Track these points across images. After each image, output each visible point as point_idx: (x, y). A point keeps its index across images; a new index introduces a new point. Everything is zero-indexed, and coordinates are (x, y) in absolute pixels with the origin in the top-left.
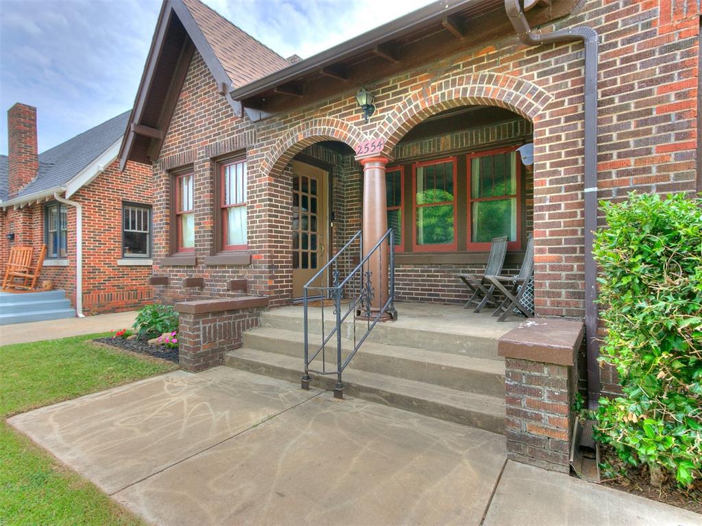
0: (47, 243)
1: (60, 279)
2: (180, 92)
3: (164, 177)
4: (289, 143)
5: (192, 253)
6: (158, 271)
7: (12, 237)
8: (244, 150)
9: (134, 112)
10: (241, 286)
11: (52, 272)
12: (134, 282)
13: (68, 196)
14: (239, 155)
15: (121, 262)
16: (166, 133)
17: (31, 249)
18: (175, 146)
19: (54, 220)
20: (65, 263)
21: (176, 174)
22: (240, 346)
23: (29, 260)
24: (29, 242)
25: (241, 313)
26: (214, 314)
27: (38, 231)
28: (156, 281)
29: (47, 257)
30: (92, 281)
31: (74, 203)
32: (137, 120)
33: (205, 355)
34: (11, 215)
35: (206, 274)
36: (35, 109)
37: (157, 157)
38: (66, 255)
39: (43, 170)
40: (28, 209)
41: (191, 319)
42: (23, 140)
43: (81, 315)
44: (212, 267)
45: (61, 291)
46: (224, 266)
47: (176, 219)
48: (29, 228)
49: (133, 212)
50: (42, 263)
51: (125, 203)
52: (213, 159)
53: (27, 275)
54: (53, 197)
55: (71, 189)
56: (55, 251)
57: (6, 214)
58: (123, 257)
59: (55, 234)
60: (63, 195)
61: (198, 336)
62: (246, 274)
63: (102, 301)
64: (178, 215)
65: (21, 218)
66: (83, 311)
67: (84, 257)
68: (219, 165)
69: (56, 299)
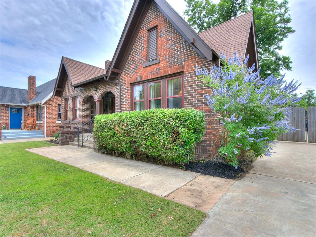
0: (38, 116)
1: (40, 127)
3: (63, 100)
4: (85, 96)
6: (62, 125)
7: (28, 115)
8: (78, 96)
9: (57, 78)
10: (77, 128)
11: (38, 125)
13: (42, 104)
15: (57, 122)
16: (64, 90)
17: (33, 118)
18: (66, 93)
19: (39, 110)
20: (42, 122)
21: (66, 100)
22: (73, 141)
23: (33, 121)
24: (33, 116)
25: (74, 134)
26: (66, 133)
27: (35, 113)
28: (60, 127)
29: (38, 120)
30: (49, 127)
31: (44, 106)
32: (56, 87)
35: (71, 125)
36: (35, 77)
37: (62, 95)
38: (42, 120)
39: (37, 94)
40: (33, 107)
41: (61, 134)
42: (32, 86)
43: (46, 137)
44: (72, 123)
45: (41, 130)
46: (74, 123)
48: (33, 112)
50: (36, 122)
52: (73, 97)
53: (32, 126)
54: (38, 104)
55: (43, 102)
56: (40, 119)
57: (27, 107)
58: (58, 120)
59: (40, 114)
60: (41, 104)
61: (62, 138)
63: (52, 133)
64: (67, 110)
65: (31, 109)
66: (46, 136)
67: (47, 121)
68: (74, 98)
69: (39, 132)
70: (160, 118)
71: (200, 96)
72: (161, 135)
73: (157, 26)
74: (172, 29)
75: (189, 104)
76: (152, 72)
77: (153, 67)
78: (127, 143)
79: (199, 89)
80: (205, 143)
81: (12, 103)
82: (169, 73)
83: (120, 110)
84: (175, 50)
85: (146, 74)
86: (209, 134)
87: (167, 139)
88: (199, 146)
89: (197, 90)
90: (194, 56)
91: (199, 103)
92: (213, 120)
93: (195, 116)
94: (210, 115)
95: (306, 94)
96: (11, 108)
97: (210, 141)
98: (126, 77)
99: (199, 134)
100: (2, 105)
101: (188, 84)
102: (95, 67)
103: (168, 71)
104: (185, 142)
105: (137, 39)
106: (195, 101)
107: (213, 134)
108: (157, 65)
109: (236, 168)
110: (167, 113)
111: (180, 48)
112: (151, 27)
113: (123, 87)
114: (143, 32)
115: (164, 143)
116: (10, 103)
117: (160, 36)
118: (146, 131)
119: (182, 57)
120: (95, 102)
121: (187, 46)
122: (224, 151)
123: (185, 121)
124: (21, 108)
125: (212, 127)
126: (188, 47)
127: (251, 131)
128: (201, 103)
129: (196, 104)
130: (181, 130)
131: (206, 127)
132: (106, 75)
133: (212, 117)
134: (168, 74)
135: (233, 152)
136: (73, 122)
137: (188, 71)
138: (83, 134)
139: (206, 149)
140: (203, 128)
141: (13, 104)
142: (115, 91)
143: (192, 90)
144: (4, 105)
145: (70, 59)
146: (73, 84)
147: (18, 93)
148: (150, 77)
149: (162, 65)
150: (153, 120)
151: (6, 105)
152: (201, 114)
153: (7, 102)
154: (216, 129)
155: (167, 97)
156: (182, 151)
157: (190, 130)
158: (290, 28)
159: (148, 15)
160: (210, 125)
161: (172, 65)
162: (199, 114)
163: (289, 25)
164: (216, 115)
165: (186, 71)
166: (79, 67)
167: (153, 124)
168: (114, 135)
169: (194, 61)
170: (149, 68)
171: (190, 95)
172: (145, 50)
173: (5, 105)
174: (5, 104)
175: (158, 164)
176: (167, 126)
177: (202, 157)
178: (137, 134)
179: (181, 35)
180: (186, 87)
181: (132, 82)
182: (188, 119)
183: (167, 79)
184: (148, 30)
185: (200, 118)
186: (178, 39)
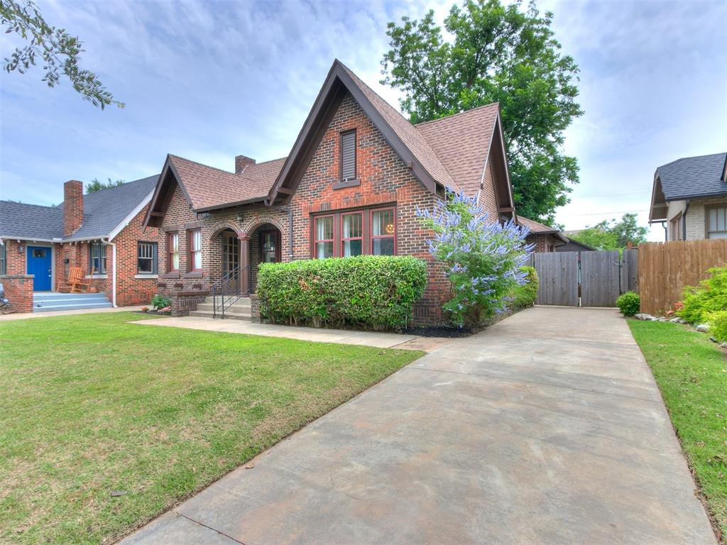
0: (91, 265)
1: (102, 286)
2: (172, 196)
3: (164, 235)
4: (217, 228)
5: (178, 272)
6: (160, 281)
7: (68, 261)
8: (200, 227)
10: (199, 286)
11: (94, 282)
12: (144, 288)
13: (110, 240)
14: (198, 229)
15: (137, 277)
16: (165, 214)
17: (81, 268)
18: (170, 221)
20: (106, 277)
21: (170, 234)
22: (196, 310)
26: (185, 296)
27: (85, 258)
29: (91, 272)
30: (121, 287)
31: (111, 244)
32: (151, 210)
33: (181, 311)
34: (66, 248)
35: (184, 282)
37: (161, 225)
38: (105, 272)
39: (86, 219)
40: (80, 245)
41: (176, 297)
43: (115, 306)
44: (186, 278)
45: (102, 293)
46: (192, 278)
47: (170, 256)
48: (79, 256)
49: (144, 247)
51: (139, 242)
52: (187, 230)
54: (99, 239)
55: (112, 236)
56: (96, 270)
57: (63, 246)
58: (138, 274)
60: (107, 239)
61: (179, 304)
62: (201, 282)
63: (126, 299)
64: (171, 254)
65: (74, 250)
66: (117, 304)
67: (117, 274)
68: (190, 232)
69: (100, 297)
70: (371, 268)
71: (420, 239)
72: (372, 289)
73: (355, 129)
74: (380, 138)
75: (405, 249)
76: (348, 198)
77: (350, 190)
78: (319, 304)
79: (418, 229)
80: (428, 303)
81: (33, 236)
82: (376, 202)
83: (291, 256)
84: (384, 170)
85: (337, 200)
86: (433, 290)
87: (380, 294)
88: (419, 306)
89: (416, 229)
90: (411, 182)
91: (418, 248)
92: (437, 270)
93: (414, 266)
94: (433, 264)
95: (623, 221)
96: (28, 247)
97: (433, 300)
98: (303, 202)
99: (419, 288)
100: (11, 240)
101: (402, 221)
102: (223, 171)
103: (374, 199)
104: (402, 297)
105: (321, 143)
106: (414, 245)
107: (437, 290)
108: (356, 189)
109: (461, 326)
110: (380, 262)
111: (391, 168)
112: (346, 128)
113: (297, 217)
114: (332, 135)
115: (376, 300)
116: (29, 236)
117: (361, 145)
118: (350, 284)
119: (395, 181)
120: (240, 240)
121: (402, 166)
122: (448, 307)
123: (403, 271)
124: (48, 246)
125: (436, 280)
126: (404, 169)
127: (475, 282)
128: (422, 248)
129: (415, 248)
130: (399, 283)
131: (429, 280)
132: (269, 198)
133: (436, 267)
134: (373, 203)
135: (458, 308)
136: (188, 275)
137: (404, 202)
138: (216, 297)
139: (428, 310)
140: (425, 281)
141: (35, 239)
142: (281, 223)
143: (409, 229)
144: (16, 240)
145: (181, 159)
146: (195, 207)
147: (42, 216)
148: (344, 206)
149: (365, 188)
150: (361, 271)
151: (21, 241)
152: (422, 264)
153: (23, 236)
154: (441, 283)
155: (372, 238)
156: (399, 309)
157: (408, 282)
158: (577, 106)
159: (341, 110)
160: (433, 277)
161: (379, 190)
162: (419, 264)
163: (576, 100)
164: (441, 264)
165: (400, 202)
166: (199, 174)
167: (361, 276)
168: (299, 292)
169: (411, 188)
170: (342, 192)
171: (406, 236)
172: (335, 163)
173: (19, 241)
174: (19, 238)
175: (365, 330)
176: (381, 278)
177: (423, 322)
178: (337, 290)
179: (393, 150)
180: (400, 224)
181: (313, 211)
182: (407, 270)
183: (371, 210)
184: (341, 133)
185: (420, 268)
186: (388, 154)
